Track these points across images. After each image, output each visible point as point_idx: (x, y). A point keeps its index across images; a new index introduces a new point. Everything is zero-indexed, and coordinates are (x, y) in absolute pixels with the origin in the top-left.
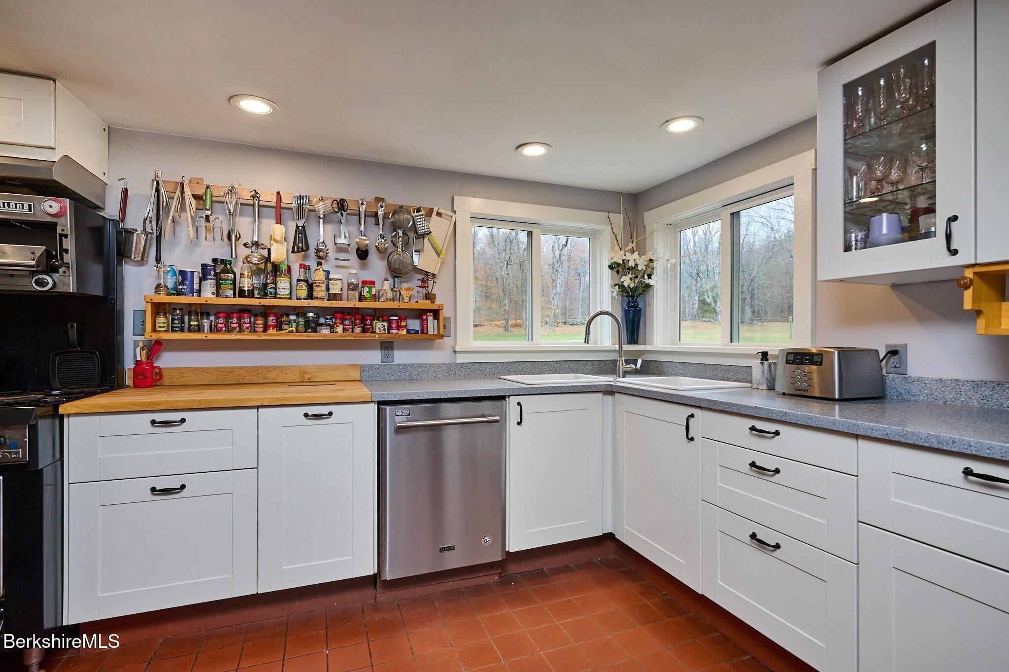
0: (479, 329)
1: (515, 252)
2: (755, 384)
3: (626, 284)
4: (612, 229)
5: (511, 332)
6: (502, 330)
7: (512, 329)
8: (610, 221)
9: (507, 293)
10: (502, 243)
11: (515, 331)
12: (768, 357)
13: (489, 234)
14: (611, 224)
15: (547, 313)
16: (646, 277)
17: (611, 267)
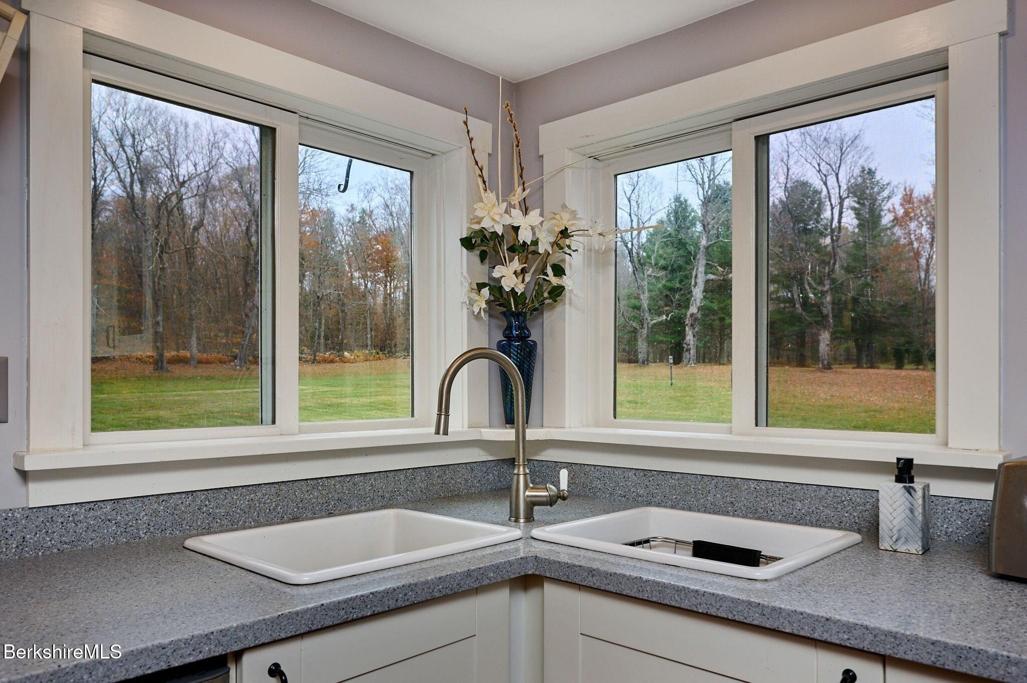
0: (103, 366)
1: (177, 231)
2: (888, 539)
3: (507, 285)
4: (473, 151)
5: (168, 371)
6: (149, 369)
7: (171, 367)
8: (468, 132)
9: (160, 303)
10: (150, 213)
11: (177, 369)
12: (913, 472)
13: (125, 195)
14: (471, 140)
15: (235, 340)
16: (549, 271)
17: (467, 243)
